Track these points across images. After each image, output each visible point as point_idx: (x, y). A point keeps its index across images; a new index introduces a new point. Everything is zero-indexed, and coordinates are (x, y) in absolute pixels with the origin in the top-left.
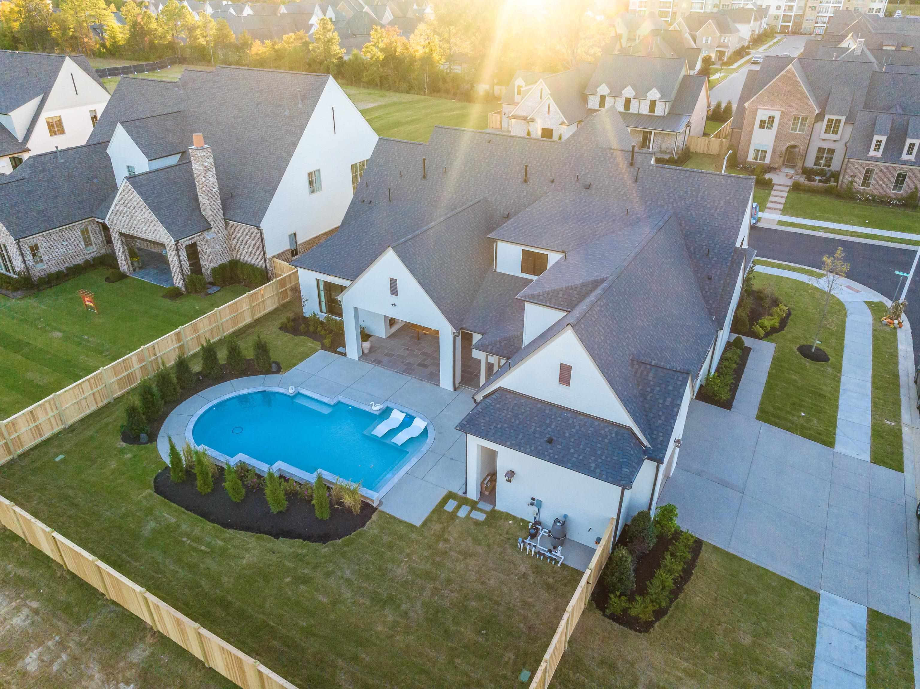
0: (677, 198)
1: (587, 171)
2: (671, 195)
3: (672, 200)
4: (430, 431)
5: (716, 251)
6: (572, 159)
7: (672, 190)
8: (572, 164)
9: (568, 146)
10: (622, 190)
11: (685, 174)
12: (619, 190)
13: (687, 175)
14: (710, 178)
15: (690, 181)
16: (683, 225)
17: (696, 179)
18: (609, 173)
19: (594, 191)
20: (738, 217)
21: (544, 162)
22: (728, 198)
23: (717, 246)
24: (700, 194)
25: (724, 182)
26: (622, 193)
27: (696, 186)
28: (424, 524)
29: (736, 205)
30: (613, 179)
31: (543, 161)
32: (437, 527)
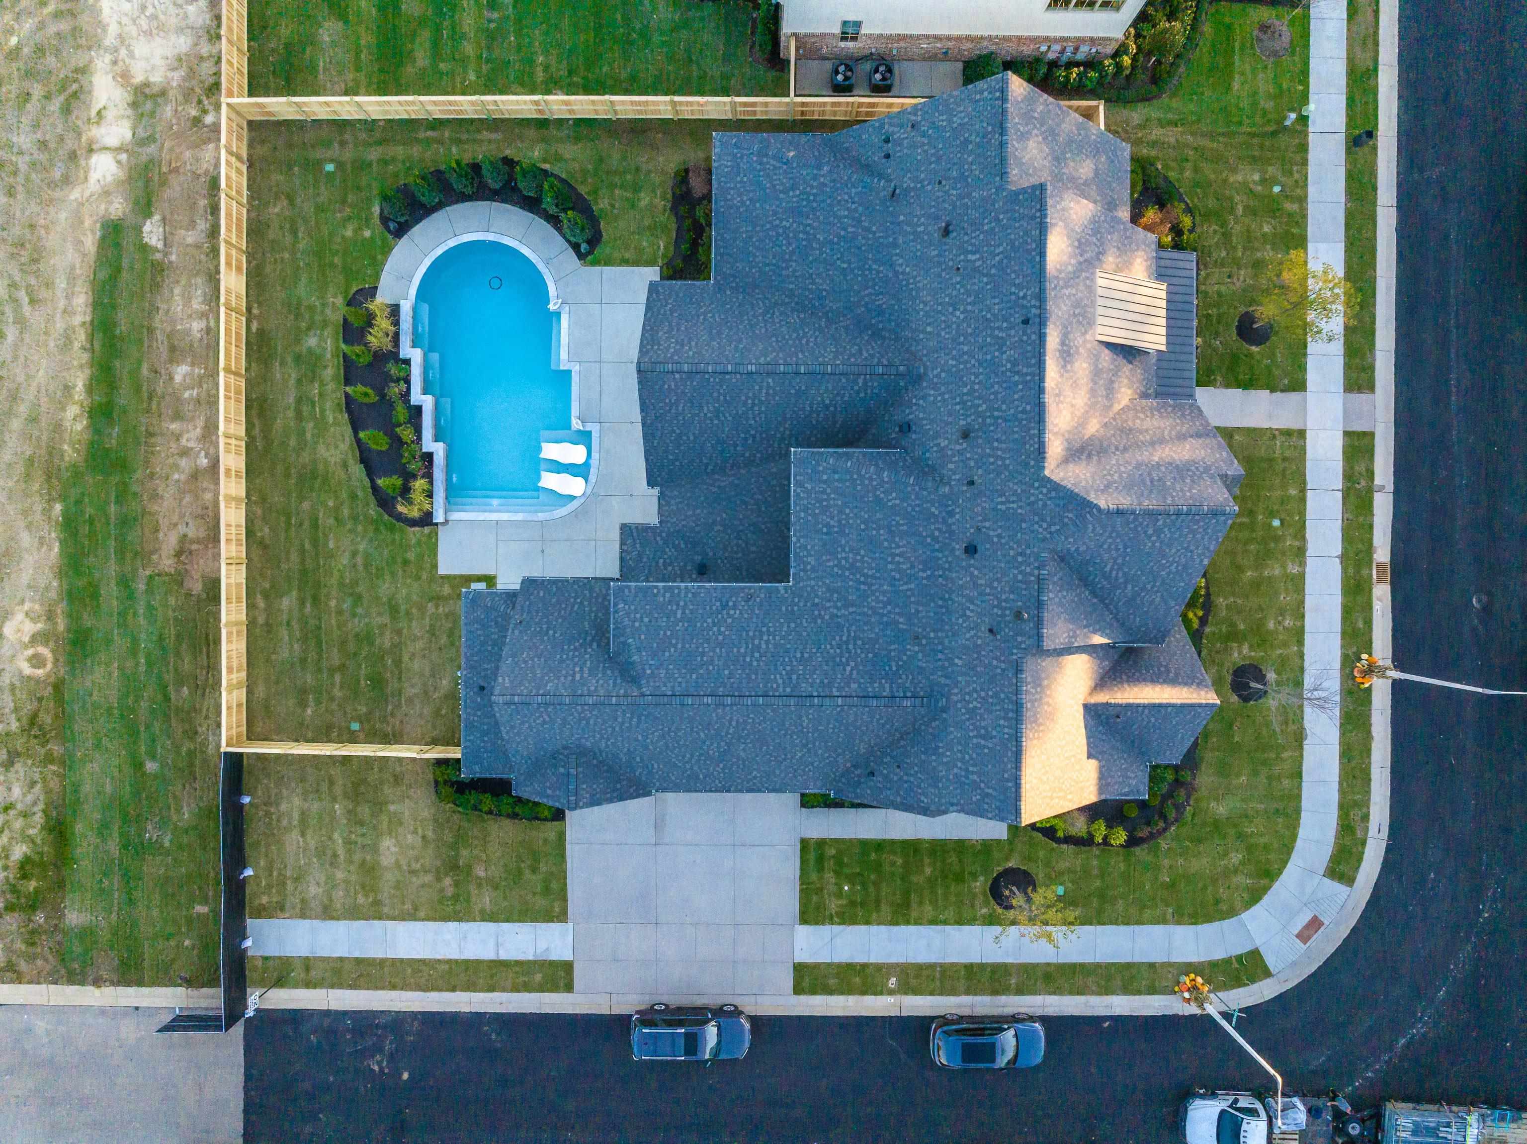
0: (971, 706)
1: (995, 540)
2: (975, 695)
3: (967, 698)
4: (575, 504)
5: (905, 778)
6: (1013, 502)
7: (983, 694)
8: (1003, 507)
9: (1036, 485)
10: (972, 611)
11: (1012, 711)
12: (972, 607)
13: (1011, 715)
14: (1010, 754)
15: (1002, 722)
16: (933, 724)
17: (1006, 730)
18: (997, 579)
19: (964, 564)
20: (956, 805)
21: (999, 453)
22: (982, 785)
23: (912, 779)
24: (983, 742)
25: (1006, 776)
26: (968, 613)
27: (994, 733)
28: (443, 577)
29: (974, 799)
30: (988, 590)
31: (1001, 449)
32: (446, 590)
